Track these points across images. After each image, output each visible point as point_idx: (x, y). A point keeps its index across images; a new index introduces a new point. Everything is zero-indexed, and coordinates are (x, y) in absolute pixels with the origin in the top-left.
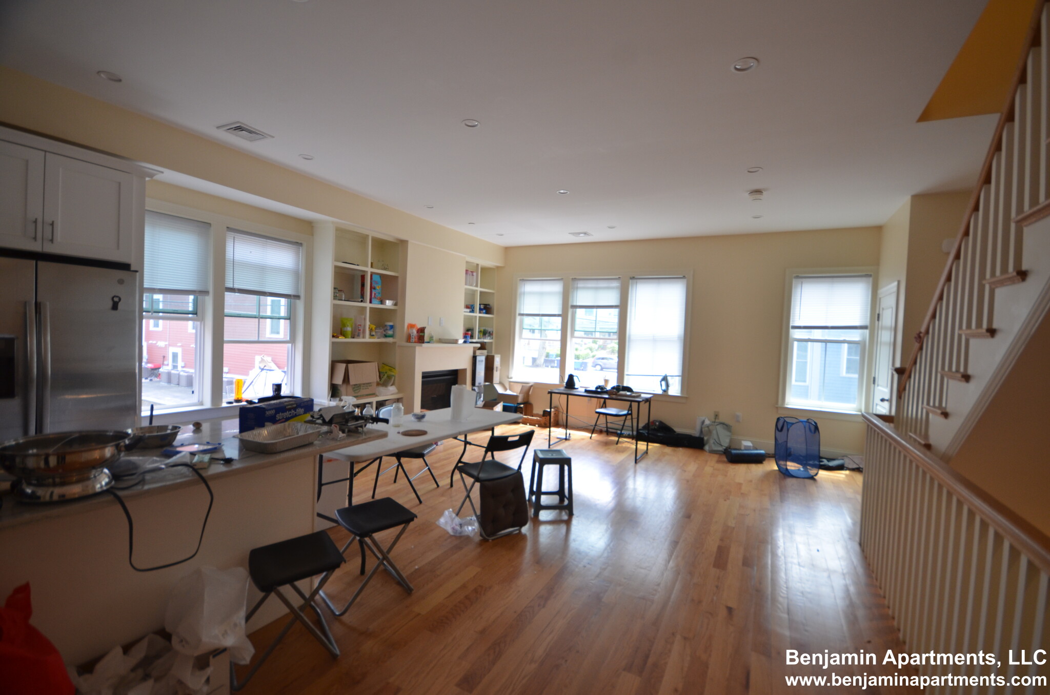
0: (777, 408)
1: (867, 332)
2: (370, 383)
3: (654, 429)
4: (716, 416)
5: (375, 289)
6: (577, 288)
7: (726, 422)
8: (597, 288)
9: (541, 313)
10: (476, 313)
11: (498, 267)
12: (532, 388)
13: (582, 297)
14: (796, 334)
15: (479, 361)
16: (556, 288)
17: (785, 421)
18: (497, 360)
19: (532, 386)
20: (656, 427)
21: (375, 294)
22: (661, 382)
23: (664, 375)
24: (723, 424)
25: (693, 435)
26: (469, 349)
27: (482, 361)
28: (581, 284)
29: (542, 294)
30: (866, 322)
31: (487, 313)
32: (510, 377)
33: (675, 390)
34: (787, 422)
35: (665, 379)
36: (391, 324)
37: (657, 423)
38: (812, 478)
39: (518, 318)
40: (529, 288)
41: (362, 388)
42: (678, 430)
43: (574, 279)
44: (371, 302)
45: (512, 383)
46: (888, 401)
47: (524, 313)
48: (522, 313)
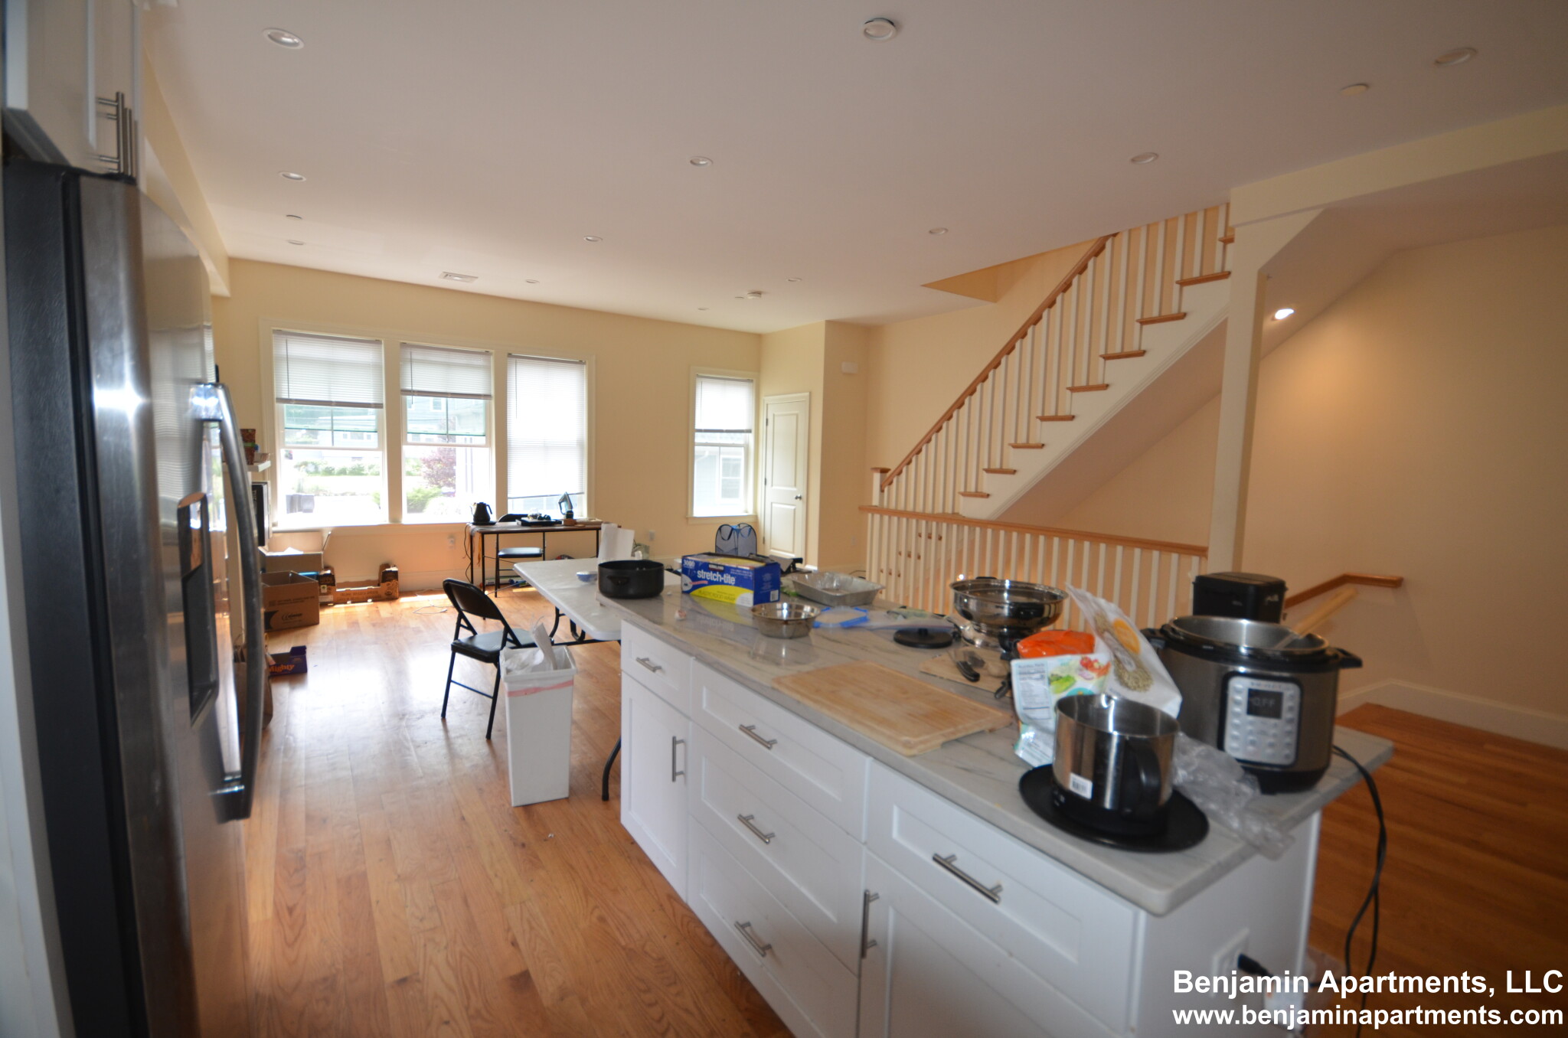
0: (687, 519)
1: (751, 437)
6: (412, 361)
8: (448, 365)
9: (334, 399)
13: (421, 375)
14: (699, 438)
16: (367, 355)
19: (330, 535)
22: (560, 503)
23: (562, 494)
28: (417, 355)
29: (331, 364)
30: (752, 426)
33: (580, 511)
35: (566, 499)
39: (279, 406)
40: (297, 349)
43: (406, 346)
46: (800, 498)
47: (291, 397)
48: (287, 397)
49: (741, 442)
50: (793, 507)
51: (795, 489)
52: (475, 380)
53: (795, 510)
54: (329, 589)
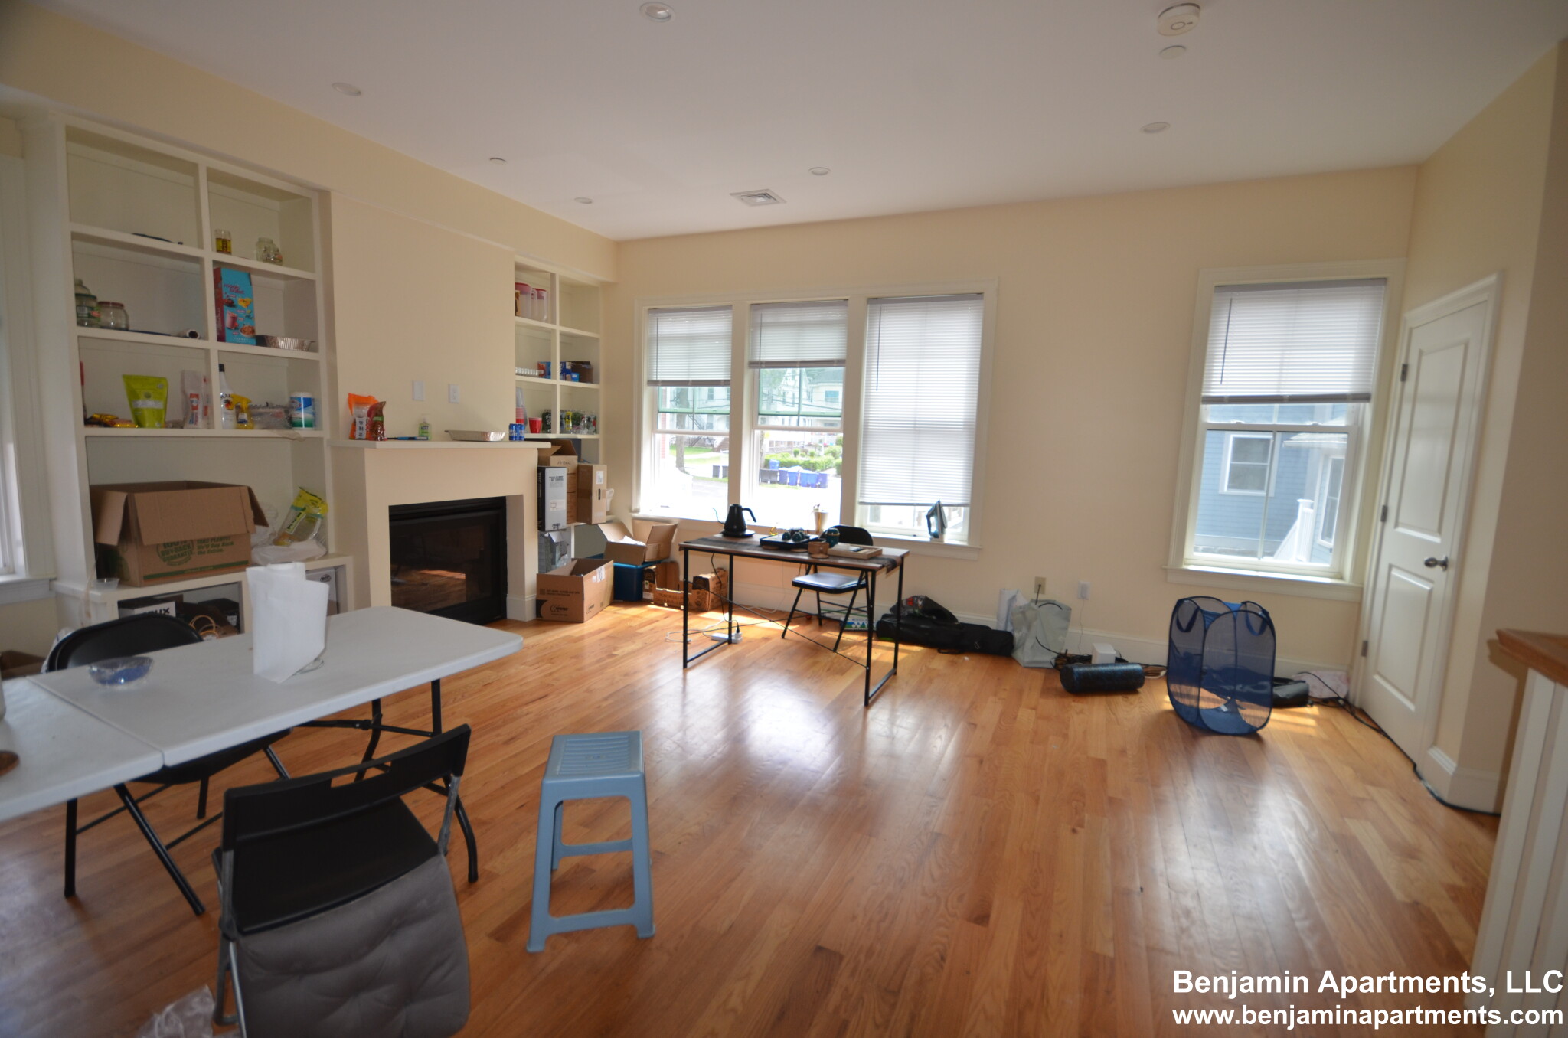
0: (1165, 570)
1: (1367, 408)
2: (227, 538)
3: (912, 616)
4: (1040, 587)
5: (231, 304)
6: (761, 325)
7: (1059, 600)
8: (801, 325)
9: (691, 379)
10: (555, 378)
11: (606, 286)
12: (676, 530)
13: (774, 344)
14: (1211, 415)
15: (552, 479)
16: (718, 326)
17: (1198, 609)
18: (600, 476)
19: (675, 527)
20: (917, 611)
21: (234, 319)
22: (928, 517)
23: (935, 502)
24: (1053, 603)
25: (993, 627)
26: (528, 453)
27: (560, 478)
28: (768, 317)
29: (691, 339)
30: (1370, 387)
31: (581, 380)
32: (633, 508)
33: (956, 533)
34: (1202, 611)
35: (937, 511)
36: (308, 395)
37: (920, 603)
38: (1252, 734)
39: (647, 392)
40: (669, 327)
41: (196, 550)
42: (963, 616)
43: (756, 307)
44: (221, 338)
45: (638, 522)
46: (1444, 564)
47: (659, 379)
48: (655, 379)
49: (1341, 422)
50: (1427, 587)
51: (1437, 540)
52: (826, 343)
53: (1430, 592)
54: (650, 586)
